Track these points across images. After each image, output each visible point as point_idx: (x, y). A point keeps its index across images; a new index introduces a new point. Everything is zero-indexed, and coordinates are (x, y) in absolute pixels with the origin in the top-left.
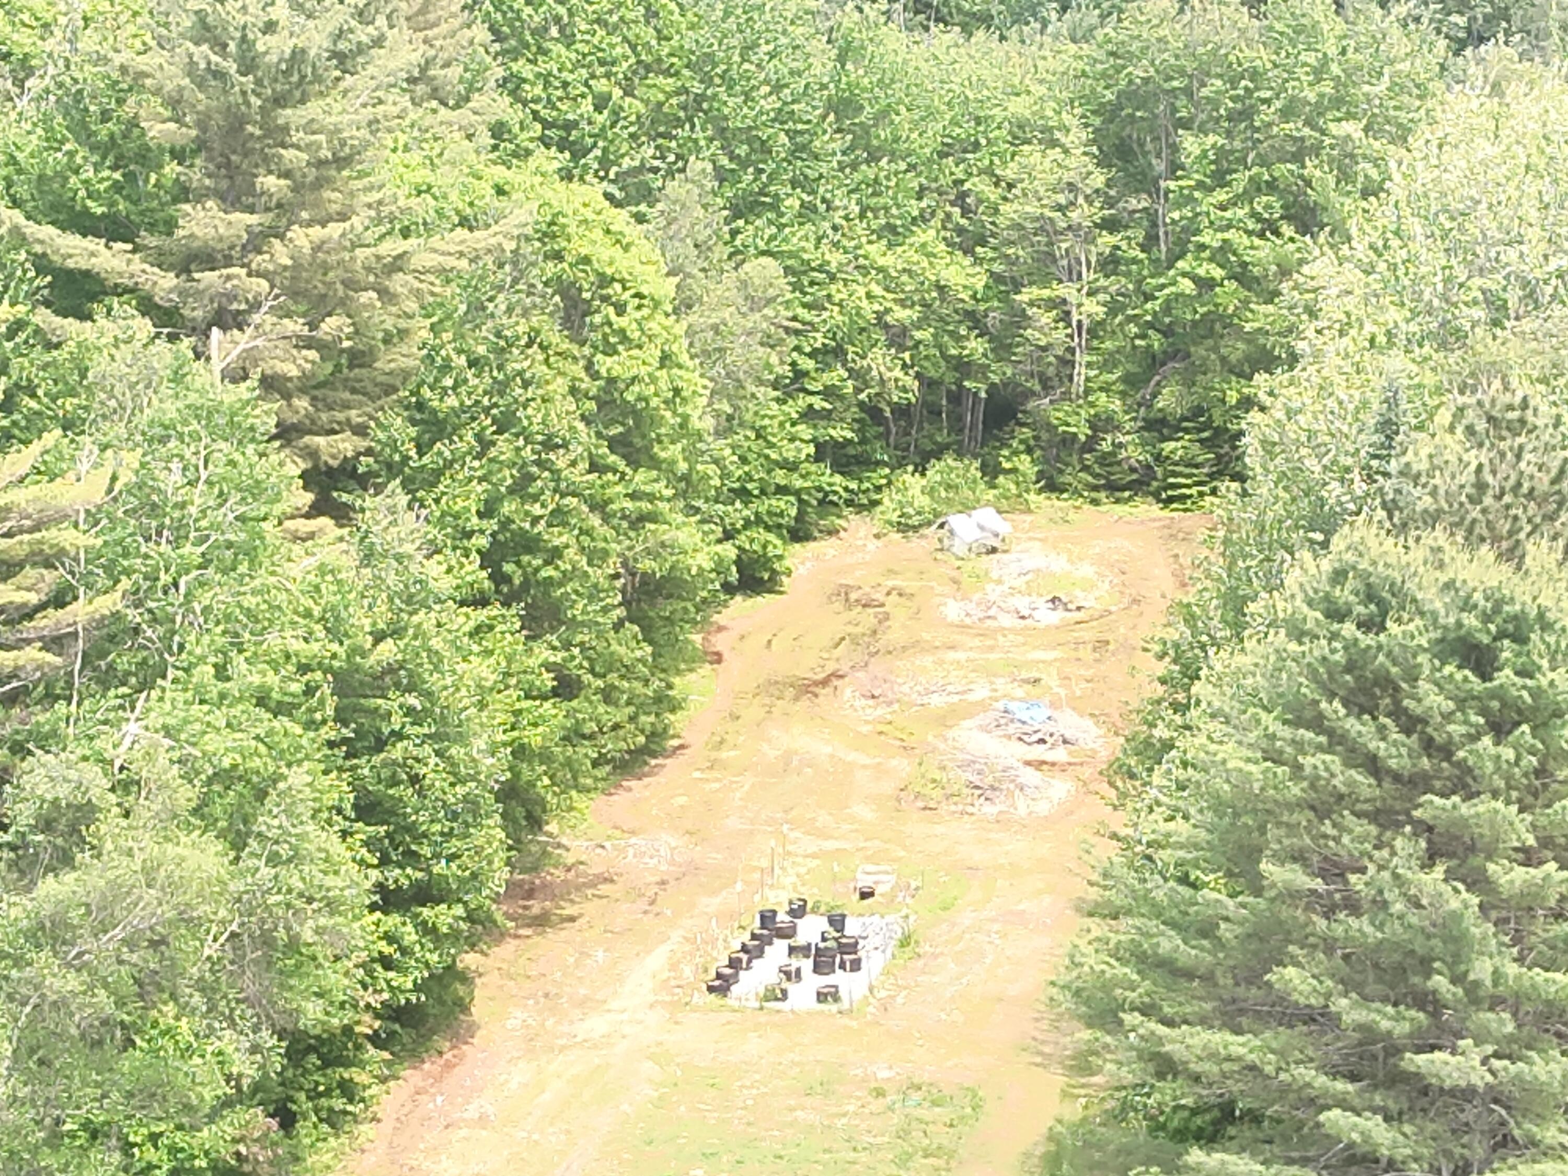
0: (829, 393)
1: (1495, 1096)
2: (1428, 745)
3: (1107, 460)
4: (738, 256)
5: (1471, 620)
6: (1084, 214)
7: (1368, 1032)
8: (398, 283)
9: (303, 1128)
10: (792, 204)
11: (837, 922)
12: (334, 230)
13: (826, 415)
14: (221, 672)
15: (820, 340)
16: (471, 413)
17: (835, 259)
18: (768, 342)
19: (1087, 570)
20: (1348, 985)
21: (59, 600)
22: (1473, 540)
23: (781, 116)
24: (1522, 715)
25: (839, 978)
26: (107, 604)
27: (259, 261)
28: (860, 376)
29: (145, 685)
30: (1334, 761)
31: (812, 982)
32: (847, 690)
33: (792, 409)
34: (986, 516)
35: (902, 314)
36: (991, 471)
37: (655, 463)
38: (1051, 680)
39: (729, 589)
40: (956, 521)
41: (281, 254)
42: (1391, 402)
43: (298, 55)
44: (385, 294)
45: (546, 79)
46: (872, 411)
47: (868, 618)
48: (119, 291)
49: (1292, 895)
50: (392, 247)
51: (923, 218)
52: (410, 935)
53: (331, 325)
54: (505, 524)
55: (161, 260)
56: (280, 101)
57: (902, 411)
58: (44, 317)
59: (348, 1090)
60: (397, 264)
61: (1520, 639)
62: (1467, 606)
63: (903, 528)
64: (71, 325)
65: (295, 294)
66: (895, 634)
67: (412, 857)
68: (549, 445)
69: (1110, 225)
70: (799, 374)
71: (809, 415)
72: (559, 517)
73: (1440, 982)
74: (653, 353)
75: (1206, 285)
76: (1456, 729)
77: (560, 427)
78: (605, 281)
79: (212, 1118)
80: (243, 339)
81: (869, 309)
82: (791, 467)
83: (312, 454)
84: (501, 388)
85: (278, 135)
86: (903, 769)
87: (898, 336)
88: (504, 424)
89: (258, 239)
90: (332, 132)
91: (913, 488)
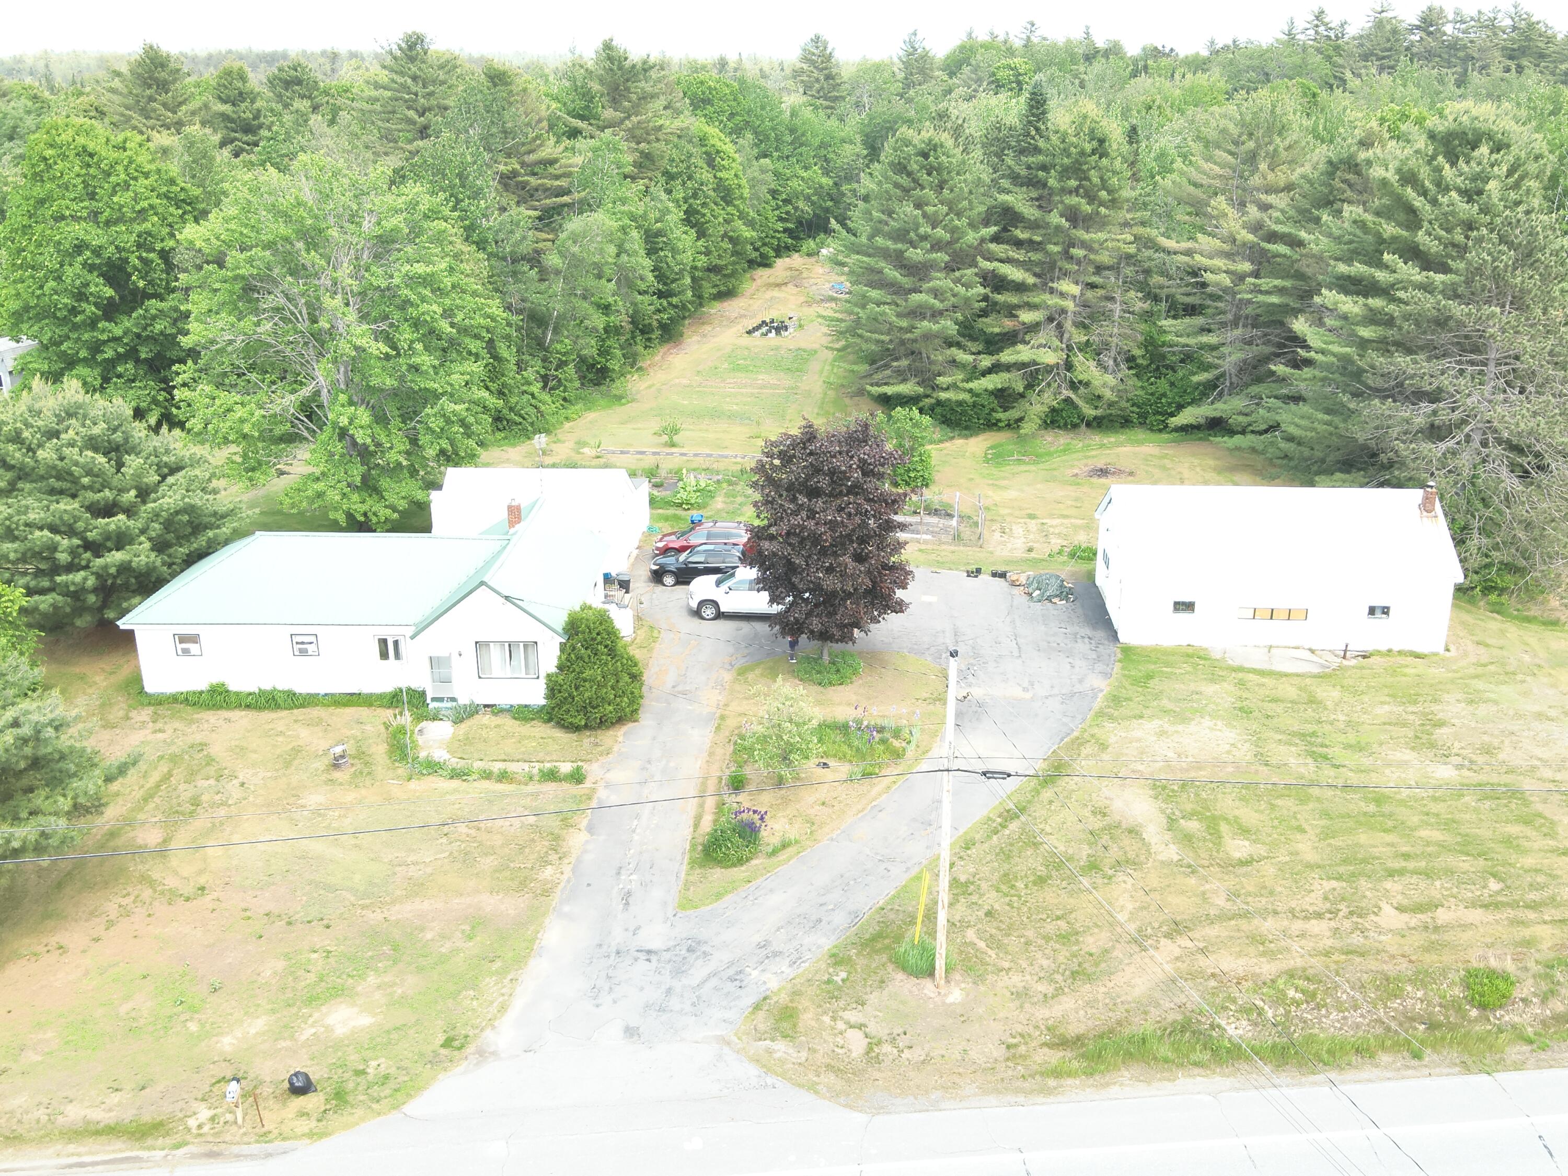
0: (787, 213)
2: (913, 178)
5: (924, 146)
11: (782, 323)
12: (644, 118)
13: (786, 219)
15: (784, 196)
16: (680, 174)
17: (789, 173)
20: (891, 240)
23: (773, 129)
24: (935, 169)
25: (782, 332)
26: (583, 195)
27: (623, 126)
28: (796, 209)
31: (774, 332)
32: (790, 286)
33: (776, 215)
35: (809, 191)
40: (823, 251)
41: (629, 125)
44: (657, 137)
45: (705, 116)
46: (799, 220)
47: (796, 272)
50: (658, 123)
51: (815, 164)
53: (642, 146)
54: (690, 206)
55: (596, 127)
56: (628, 81)
57: (808, 221)
61: (935, 151)
62: (923, 142)
63: (808, 254)
66: (804, 275)
68: (702, 184)
70: (778, 206)
71: (781, 219)
72: (704, 205)
74: (733, 172)
78: (718, 152)
81: (799, 189)
82: (775, 231)
84: (688, 167)
85: (627, 89)
86: (802, 299)
87: (808, 198)
88: (690, 178)
89: (622, 121)
90: (642, 89)
91: (811, 244)
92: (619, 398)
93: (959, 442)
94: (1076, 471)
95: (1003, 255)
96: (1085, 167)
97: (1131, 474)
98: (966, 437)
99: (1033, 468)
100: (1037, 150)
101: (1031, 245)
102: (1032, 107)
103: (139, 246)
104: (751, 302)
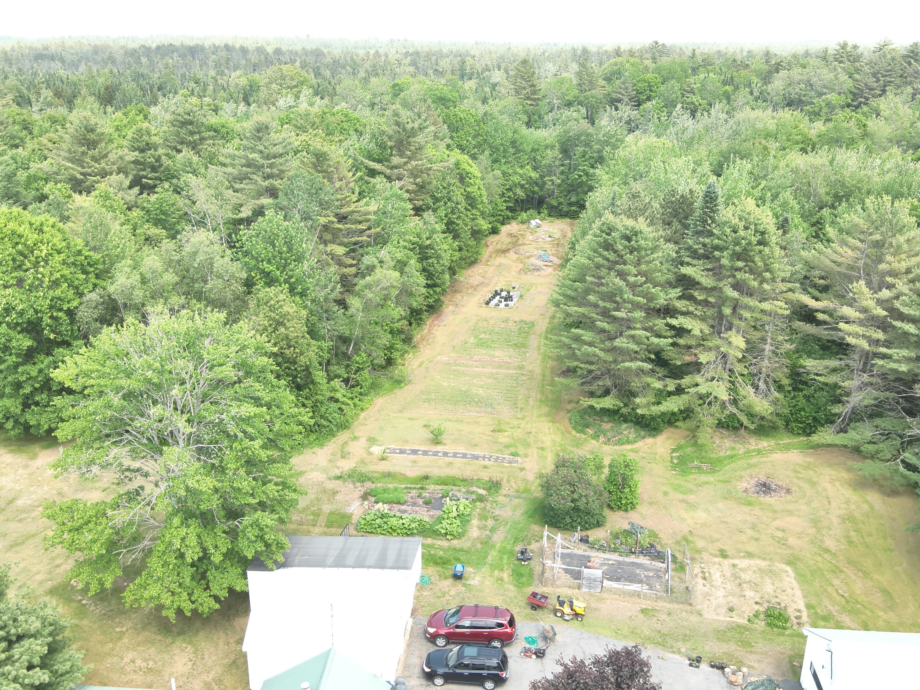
0: (509, 197)
1: (628, 320)
2: (618, 255)
3: (560, 210)
4: (493, 170)
5: (628, 232)
6: (557, 163)
7: (605, 307)
8: (430, 172)
9: (413, 326)
10: (503, 161)
11: (509, 293)
12: (420, 162)
13: (508, 201)
14: (398, 243)
15: (508, 187)
16: (443, 197)
17: (511, 171)
18: (499, 187)
19: (556, 231)
20: (602, 299)
21: (369, 228)
22: (628, 217)
23: (502, 144)
24: (636, 250)
25: (509, 302)
26: (378, 230)
27: (406, 167)
28: (515, 194)
29: (385, 244)
30: (600, 259)
31: (504, 303)
32: (511, 252)
33: (502, 200)
34: (538, 221)
35: (523, 182)
36: (539, 213)
37: (477, 208)
38: (549, 250)
39: (490, 233)
40: (532, 221)
41: (409, 166)
42: (615, 194)
43: (413, 128)
44: (428, 174)
45: (458, 137)
46: (517, 201)
47: (515, 239)
48: (379, 173)
49: (592, 283)
50: (429, 166)
51: (528, 164)
52: (432, 292)
53: (418, 180)
54: (449, 218)
55: (387, 167)
56: (409, 137)
57: (522, 201)
58: (366, 178)
59: (421, 319)
60: (430, 169)
61: (636, 235)
62: (627, 229)
63: (522, 222)
64: (372, 180)
65: (412, 174)
66: (520, 242)
67: (432, 279)
68: (457, 204)
69: (562, 165)
70: (504, 193)
71: (505, 201)
72: (459, 218)
73: (618, 299)
74: (477, 187)
75: (580, 176)
76: (623, 253)
77: (459, 200)
78: (468, 173)
79: (398, 322)
80: (402, 183)
81: (517, 181)
82: (501, 211)
83: (414, 204)
84: (449, 193)
85: (409, 143)
86: (521, 266)
87: (522, 186)
88: (449, 200)
89: (405, 163)
90: (419, 143)
91: (524, 215)
92: (398, 382)
93: (650, 441)
94: (745, 485)
95: (684, 309)
96: (752, 254)
97: (788, 491)
98: (654, 436)
99: (710, 478)
100: (711, 234)
101: (706, 303)
102: (707, 202)
103: (51, 307)
104: (486, 268)
